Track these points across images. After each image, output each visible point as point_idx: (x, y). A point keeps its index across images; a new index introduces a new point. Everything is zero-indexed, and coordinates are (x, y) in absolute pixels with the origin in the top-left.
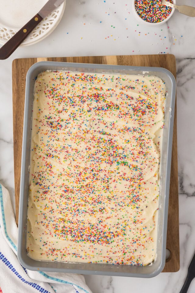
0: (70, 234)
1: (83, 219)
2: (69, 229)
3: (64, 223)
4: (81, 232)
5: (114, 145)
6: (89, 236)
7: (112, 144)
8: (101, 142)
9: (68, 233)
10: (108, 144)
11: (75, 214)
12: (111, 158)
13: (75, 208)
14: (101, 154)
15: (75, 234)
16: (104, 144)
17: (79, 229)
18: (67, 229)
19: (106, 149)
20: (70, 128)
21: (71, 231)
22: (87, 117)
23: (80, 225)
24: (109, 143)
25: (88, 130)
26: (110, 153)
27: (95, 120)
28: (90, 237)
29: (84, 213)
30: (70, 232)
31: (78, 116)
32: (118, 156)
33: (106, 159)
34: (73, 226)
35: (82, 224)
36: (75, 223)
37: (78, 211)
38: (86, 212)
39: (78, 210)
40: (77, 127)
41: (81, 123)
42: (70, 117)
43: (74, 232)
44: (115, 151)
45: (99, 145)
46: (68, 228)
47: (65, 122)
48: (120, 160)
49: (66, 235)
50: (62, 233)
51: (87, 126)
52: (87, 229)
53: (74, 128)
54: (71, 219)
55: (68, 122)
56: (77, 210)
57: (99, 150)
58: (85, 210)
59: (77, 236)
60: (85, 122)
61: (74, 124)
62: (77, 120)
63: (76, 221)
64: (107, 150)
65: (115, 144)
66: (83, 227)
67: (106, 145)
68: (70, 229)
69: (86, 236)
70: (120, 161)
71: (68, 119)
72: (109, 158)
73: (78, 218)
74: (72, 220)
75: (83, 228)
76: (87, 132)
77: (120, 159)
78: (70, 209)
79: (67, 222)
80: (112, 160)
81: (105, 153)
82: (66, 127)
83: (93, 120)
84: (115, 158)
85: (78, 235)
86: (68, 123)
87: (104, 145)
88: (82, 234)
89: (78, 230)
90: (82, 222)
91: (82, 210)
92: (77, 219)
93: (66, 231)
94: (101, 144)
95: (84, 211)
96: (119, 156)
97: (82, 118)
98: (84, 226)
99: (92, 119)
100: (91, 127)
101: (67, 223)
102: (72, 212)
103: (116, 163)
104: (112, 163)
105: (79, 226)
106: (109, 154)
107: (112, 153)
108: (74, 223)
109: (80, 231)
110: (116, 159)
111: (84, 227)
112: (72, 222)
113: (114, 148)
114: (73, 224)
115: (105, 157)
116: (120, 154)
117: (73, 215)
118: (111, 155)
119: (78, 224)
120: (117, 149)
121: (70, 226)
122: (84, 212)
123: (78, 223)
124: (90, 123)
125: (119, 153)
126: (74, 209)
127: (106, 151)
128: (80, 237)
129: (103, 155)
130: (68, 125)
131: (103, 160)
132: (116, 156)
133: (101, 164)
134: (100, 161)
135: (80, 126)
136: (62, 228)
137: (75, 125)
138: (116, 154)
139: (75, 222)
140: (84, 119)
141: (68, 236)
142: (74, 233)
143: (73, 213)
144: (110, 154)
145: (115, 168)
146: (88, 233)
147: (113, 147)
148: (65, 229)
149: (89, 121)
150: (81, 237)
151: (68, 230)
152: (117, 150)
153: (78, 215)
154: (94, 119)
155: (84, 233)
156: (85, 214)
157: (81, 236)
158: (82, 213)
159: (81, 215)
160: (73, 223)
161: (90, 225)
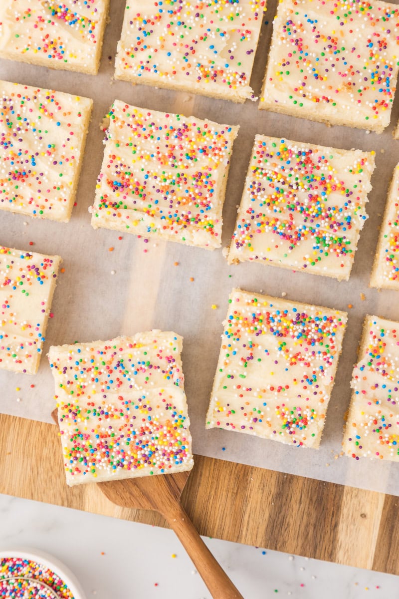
0: (106, 459)
1: (144, 392)
2: (98, 441)
3: (76, 421)
4: (141, 445)
5: (318, 175)
6: (177, 453)
7: (308, 169)
8: (271, 156)
9: (98, 456)
10: (297, 167)
11: (112, 382)
12: (299, 222)
13: (108, 357)
14: (263, 200)
15: (124, 454)
16: (280, 164)
17: (134, 432)
18: (91, 441)
19: (284, 183)
20: (152, 50)
21: (107, 447)
22: (222, 19)
23: (134, 418)
24: (301, 163)
25: (219, 68)
26: (296, 199)
27: (248, 36)
28: (178, 456)
29: (145, 371)
30: (104, 450)
31: (190, 13)
32: (323, 214)
33: (277, 220)
34: (111, 427)
35: (141, 414)
36: (118, 413)
37: (120, 368)
38: (151, 366)
39: (119, 364)
40: (180, 52)
41: (197, 38)
42: (161, 11)
43: (116, 448)
44: (317, 196)
45: (261, 165)
46: (94, 435)
47: (138, 26)
48: (331, 231)
49: (90, 464)
50: (76, 458)
51: (216, 52)
52: (165, 430)
53: (169, 54)
54: (98, 399)
55: (149, 27)
56: (114, 364)
57: (260, 184)
58: (147, 359)
59: (130, 463)
60: (212, 35)
61: (171, 40)
62: (182, 26)
63: (120, 405)
64: (286, 186)
65: (322, 168)
66: (148, 425)
67: (287, 167)
68: (103, 441)
69: (164, 455)
70: (329, 234)
71: (152, 17)
72: (289, 219)
73: (124, 391)
74: (104, 403)
75: (147, 428)
76: (215, 75)
77: (332, 226)
78: (89, 365)
79: (86, 415)
80: (301, 227)
81: (277, 199)
82: (139, 43)
83: (243, 35)
84: (312, 221)
85: (133, 458)
86: (148, 31)
87: (279, 167)
88: (147, 451)
89: (132, 436)
90: (141, 404)
91: (135, 361)
92: (121, 398)
93: (86, 450)
94: (268, 164)
95: (144, 363)
96: (327, 217)
97: (205, 21)
98: (150, 418)
99: (239, 31)
100: (232, 58)
101: (88, 418)
102: (100, 373)
103: (312, 241)
104: (299, 239)
105: (132, 420)
106: (295, 202)
107: (306, 201)
108: (112, 416)
109: (141, 442)
110: (314, 226)
111: (151, 423)
112: (103, 412)
113: (315, 184)
114: (108, 420)
115: (276, 211)
116: (334, 209)
117: (104, 387)
118: (299, 208)
119: (127, 417)
120: (326, 189)
121: (99, 427)
122: (143, 366)
123: (129, 413)
124: (229, 42)
125: (330, 204)
126: (104, 363)
127: (283, 191)
128: (142, 462)
129: (269, 204)
130: (148, 41)
131: (268, 223)
132: (317, 216)
133: (256, 235)
134: (255, 222)
135: (192, 48)
136: (73, 438)
137: (175, 44)
138: (320, 210)
139: (116, 410)
140: (211, 26)
141: (97, 466)
142: (118, 452)
143: (104, 377)
144: (298, 203)
145: (307, 256)
146: (171, 445)
147: (313, 180)
148: (84, 443)
149: (227, 35)
150: (146, 461)
151: (95, 446)
152: (325, 194)
153: (121, 383)
154: (248, 32)
155: (153, 445)
156: (147, 374)
157: (147, 459)
158: (136, 373)
159: (132, 379)
160: (107, 414)
161: (171, 412)
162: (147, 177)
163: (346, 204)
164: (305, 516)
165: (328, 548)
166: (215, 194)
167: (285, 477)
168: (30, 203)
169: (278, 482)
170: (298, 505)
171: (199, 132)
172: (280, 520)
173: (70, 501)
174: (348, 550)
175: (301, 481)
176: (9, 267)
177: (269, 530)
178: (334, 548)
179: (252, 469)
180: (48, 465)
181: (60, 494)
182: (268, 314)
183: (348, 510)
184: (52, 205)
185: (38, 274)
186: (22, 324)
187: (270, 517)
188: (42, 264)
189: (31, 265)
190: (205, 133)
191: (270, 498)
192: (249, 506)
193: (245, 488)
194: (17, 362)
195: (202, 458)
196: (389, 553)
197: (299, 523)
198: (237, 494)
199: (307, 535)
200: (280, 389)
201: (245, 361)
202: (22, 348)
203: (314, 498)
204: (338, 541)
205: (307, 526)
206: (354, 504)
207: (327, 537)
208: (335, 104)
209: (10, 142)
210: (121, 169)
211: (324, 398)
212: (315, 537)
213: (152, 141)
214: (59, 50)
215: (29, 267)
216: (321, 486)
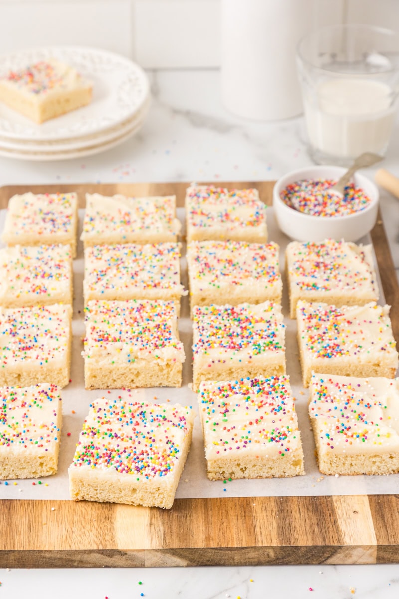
4: (138, 460)
5: (243, 317)
7: (235, 316)
8: (207, 314)
9: (100, 461)
10: (227, 316)
12: (238, 340)
14: (208, 334)
16: (214, 317)
18: (99, 452)
19: (220, 324)
21: (110, 457)
22: (152, 261)
23: (139, 443)
24: (229, 314)
25: (157, 281)
26: (232, 331)
27: (172, 267)
29: (159, 421)
30: (107, 458)
31: (129, 262)
32: (254, 334)
33: (221, 341)
34: (118, 446)
35: (145, 442)
37: (142, 416)
38: (165, 419)
39: (141, 414)
41: (137, 270)
42: (109, 264)
43: (117, 458)
44: (246, 327)
45: (201, 319)
46: (103, 448)
47: (96, 274)
48: (263, 340)
49: (92, 465)
50: (83, 459)
52: (160, 455)
53: (121, 278)
54: (116, 429)
56: (138, 413)
57: (203, 327)
58: (163, 414)
63: (131, 433)
64: (222, 326)
65: (244, 314)
66: (148, 449)
67: (220, 317)
68: (109, 453)
69: (153, 469)
70: (261, 342)
72: (230, 340)
76: (155, 285)
79: (103, 435)
80: (240, 342)
81: (218, 332)
84: (247, 338)
88: (140, 465)
89: (132, 454)
90: (148, 436)
91: (154, 414)
93: (93, 456)
94: (206, 318)
95: (161, 417)
96: (257, 334)
98: (151, 446)
102: (125, 417)
103: (251, 347)
104: (241, 347)
105: (136, 445)
107: (239, 331)
108: (123, 439)
109: (138, 458)
111: (151, 449)
112: (117, 436)
113: (242, 322)
114: (119, 442)
115: (219, 338)
116: (261, 331)
117: (124, 424)
118: (235, 335)
119: (134, 442)
120: (251, 323)
121: (109, 444)
123: (136, 439)
125: (257, 329)
127: (221, 328)
129: (213, 336)
131: (216, 344)
132: (250, 335)
133: (209, 349)
138: (251, 333)
139: (127, 436)
141: (97, 467)
143: (127, 419)
144: (234, 333)
147: (241, 320)
148: (93, 451)
151: (101, 455)
152: (251, 325)
153: (138, 424)
155: (147, 462)
156: (160, 423)
162: (121, 333)
163: (268, 327)
164: (307, 520)
165: (335, 537)
166: (172, 334)
167: (282, 499)
168: (37, 358)
169: (277, 504)
170: (299, 515)
171: (152, 307)
172: (287, 526)
173: (104, 544)
174: (351, 535)
175: (296, 500)
176: (23, 395)
177: (280, 533)
178: (339, 536)
179: (253, 499)
180: (80, 525)
181: (95, 541)
182: (230, 385)
183: (342, 510)
184: (53, 355)
185: (48, 395)
186: (39, 425)
187: (278, 525)
188: (50, 389)
189: (41, 391)
190: (156, 307)
191: (274, 514)
192: (258, 522)
193: (251, 511)
194: (39, 446)
195: (209, 500)
196: (387, 531)
197: (304, 526)
198: (245, 516)
199: (314, 531)
200: (257, 421)
201: (223, 413)
202: (42, 439)
203: (311, 508)
204: (341, 531)
205: (311, 526)
206: (344, 507)
207: (331, 529)
208: (241, 284)
209: (16, 333)
210: (101, 333)
211: (293, 417)
212: (321, 531)
213: (119, 317)
214: (43, 288)
215: (39, 392)
216: (313, 500)
